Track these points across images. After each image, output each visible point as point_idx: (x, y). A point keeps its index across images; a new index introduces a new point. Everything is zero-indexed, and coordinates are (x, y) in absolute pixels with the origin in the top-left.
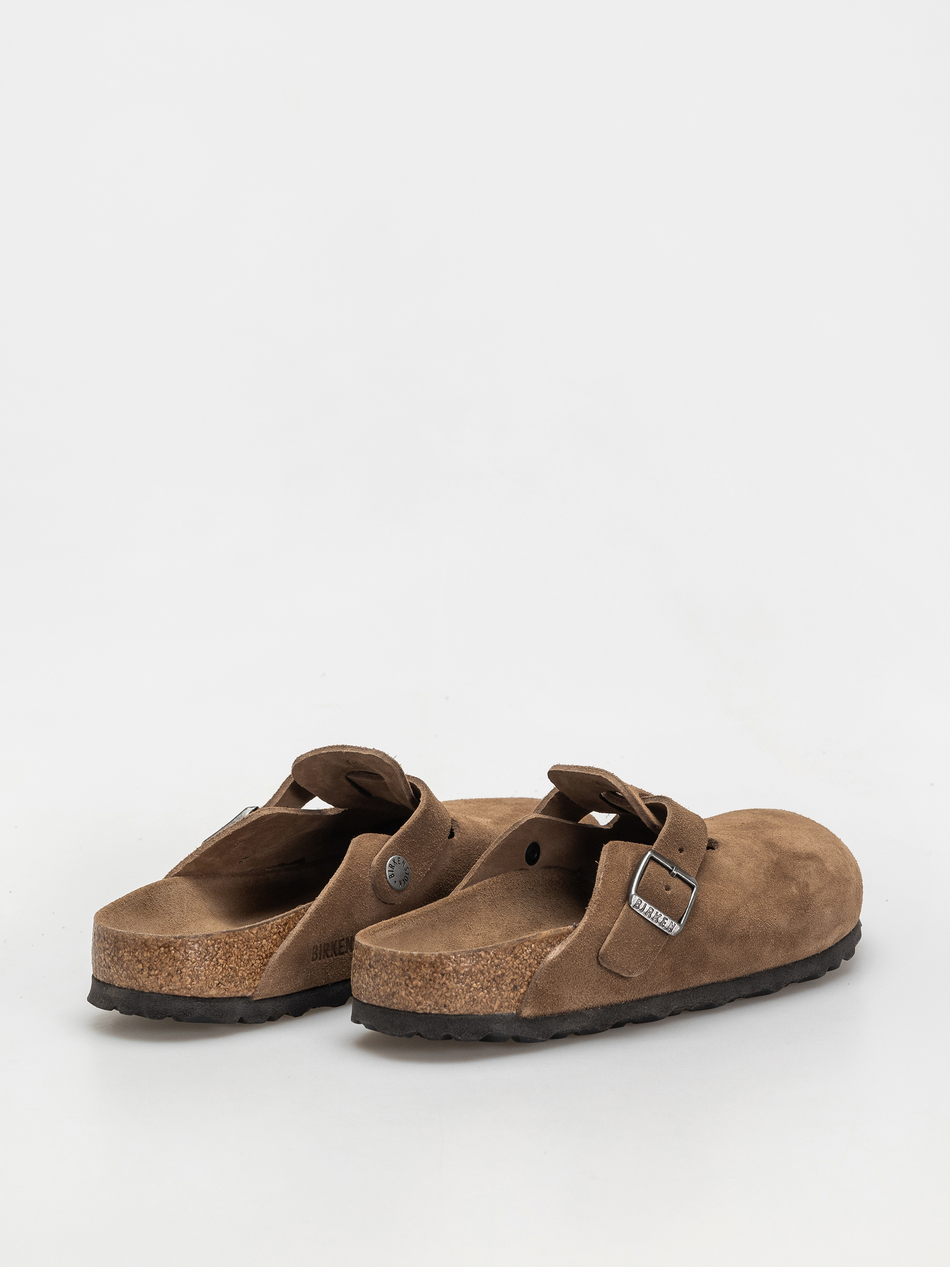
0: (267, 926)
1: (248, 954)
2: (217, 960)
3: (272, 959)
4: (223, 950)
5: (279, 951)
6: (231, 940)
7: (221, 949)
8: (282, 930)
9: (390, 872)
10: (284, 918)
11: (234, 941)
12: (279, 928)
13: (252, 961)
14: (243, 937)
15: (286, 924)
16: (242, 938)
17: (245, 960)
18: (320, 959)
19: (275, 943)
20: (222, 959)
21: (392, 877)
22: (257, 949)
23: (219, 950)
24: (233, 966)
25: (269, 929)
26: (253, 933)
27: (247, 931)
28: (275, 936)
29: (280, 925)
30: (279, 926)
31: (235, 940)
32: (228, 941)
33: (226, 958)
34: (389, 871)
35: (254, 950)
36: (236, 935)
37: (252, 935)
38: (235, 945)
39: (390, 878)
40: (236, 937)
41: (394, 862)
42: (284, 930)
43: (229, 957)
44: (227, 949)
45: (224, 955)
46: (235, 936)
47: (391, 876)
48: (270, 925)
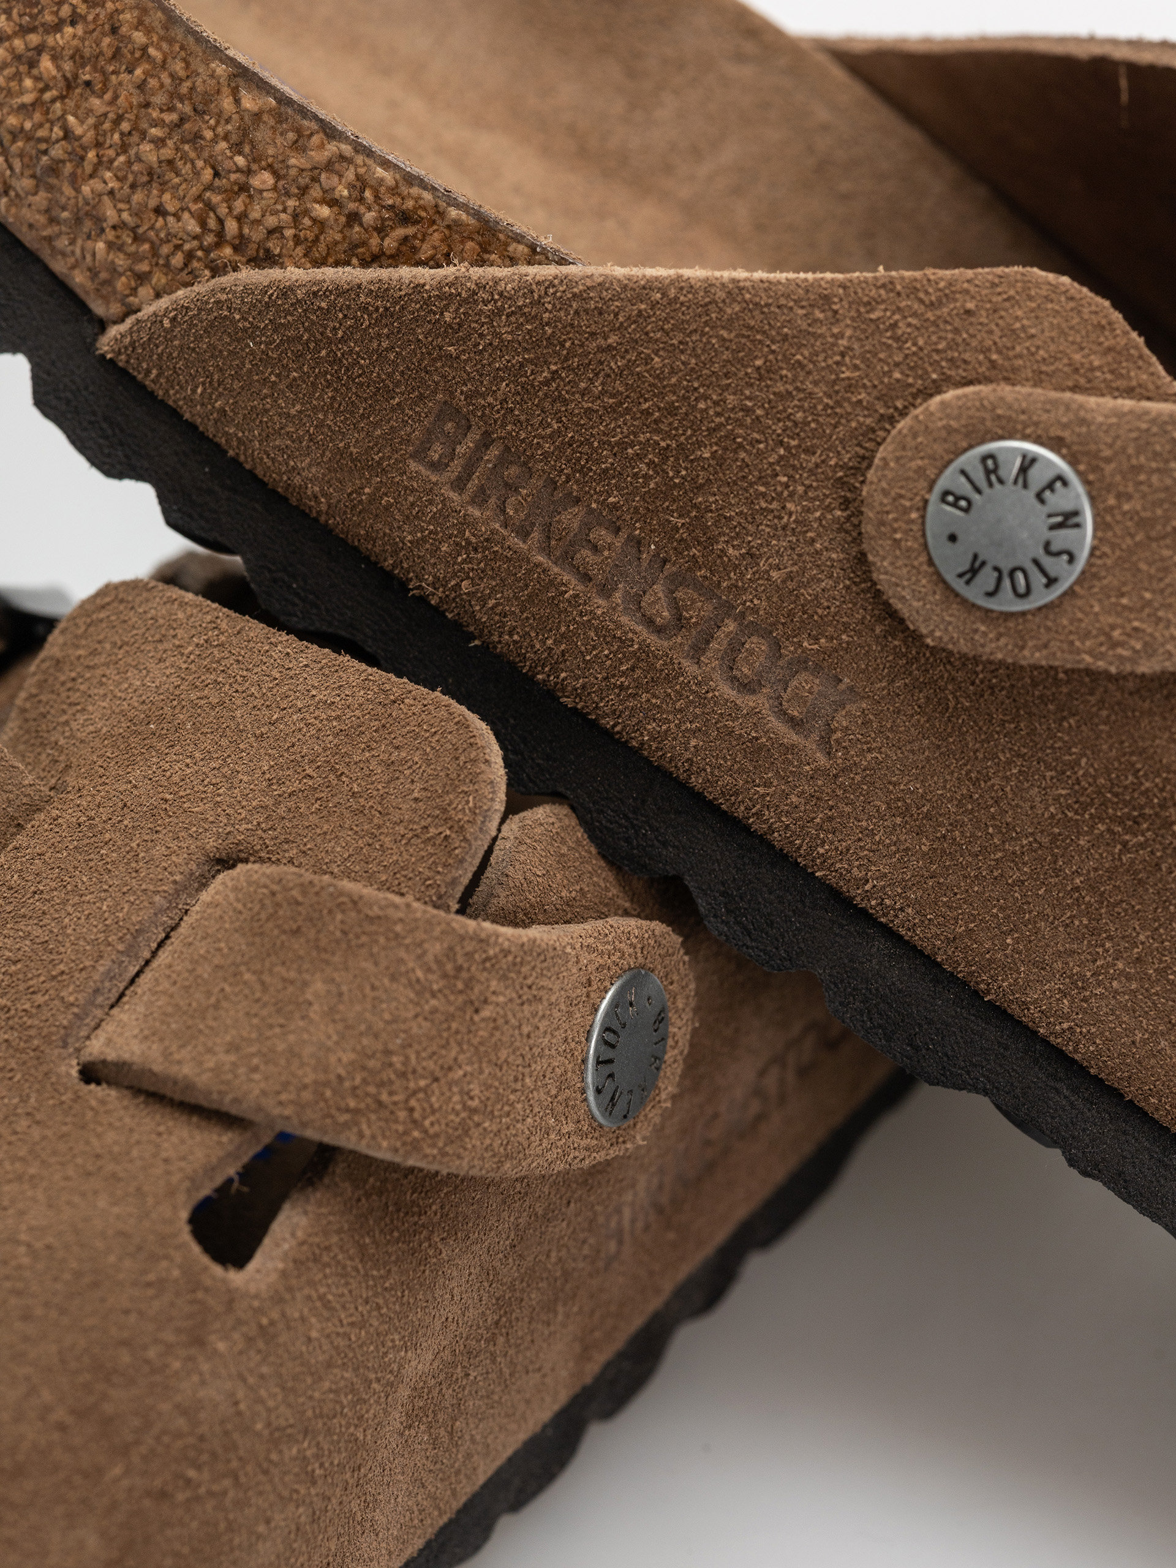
0: (316, 139)
1: (167, 152)
2: (40, 49)
3: (248, 275)
4: (83, 40)
5: (293, 274)
6: (139, 37)
7: (80, 30)
8: (369, 217)
9: (963, 479)
10: (415, 191)
11: (144, 49)
12: (361, 200)
13: (167, 197)
14: (191, 74)
15: (405, 218)
16: (182, 73)
17: (139, 159)
18: (459, 484)
19: (310, 235)
20: (59, 68)
21: (955, 505)
22: (216, 174)
23: (73, 23)
24: (79, 131)
25: (320, 157)
26: (237, 102)
27: (221, 69)
28: (324, 211)
29: (377, 197)
30: (368, 194)
31: (152, 51)
32: (124, 30)
33: (76, 76)
34: (963, 472)
35: (200, 164)
36: (171, 41)
37: (227, 104)
38: (138, 72)
39: (943, 500)
40: (165, 46)
41: (1024, 470)
42: (381, 230)
43: (88, 84)
44: (101, 53)
45: (72, 57)
46: (162, 38)
47: (958, 498)
48: (332, 148)
